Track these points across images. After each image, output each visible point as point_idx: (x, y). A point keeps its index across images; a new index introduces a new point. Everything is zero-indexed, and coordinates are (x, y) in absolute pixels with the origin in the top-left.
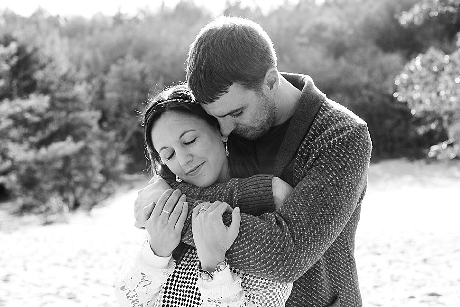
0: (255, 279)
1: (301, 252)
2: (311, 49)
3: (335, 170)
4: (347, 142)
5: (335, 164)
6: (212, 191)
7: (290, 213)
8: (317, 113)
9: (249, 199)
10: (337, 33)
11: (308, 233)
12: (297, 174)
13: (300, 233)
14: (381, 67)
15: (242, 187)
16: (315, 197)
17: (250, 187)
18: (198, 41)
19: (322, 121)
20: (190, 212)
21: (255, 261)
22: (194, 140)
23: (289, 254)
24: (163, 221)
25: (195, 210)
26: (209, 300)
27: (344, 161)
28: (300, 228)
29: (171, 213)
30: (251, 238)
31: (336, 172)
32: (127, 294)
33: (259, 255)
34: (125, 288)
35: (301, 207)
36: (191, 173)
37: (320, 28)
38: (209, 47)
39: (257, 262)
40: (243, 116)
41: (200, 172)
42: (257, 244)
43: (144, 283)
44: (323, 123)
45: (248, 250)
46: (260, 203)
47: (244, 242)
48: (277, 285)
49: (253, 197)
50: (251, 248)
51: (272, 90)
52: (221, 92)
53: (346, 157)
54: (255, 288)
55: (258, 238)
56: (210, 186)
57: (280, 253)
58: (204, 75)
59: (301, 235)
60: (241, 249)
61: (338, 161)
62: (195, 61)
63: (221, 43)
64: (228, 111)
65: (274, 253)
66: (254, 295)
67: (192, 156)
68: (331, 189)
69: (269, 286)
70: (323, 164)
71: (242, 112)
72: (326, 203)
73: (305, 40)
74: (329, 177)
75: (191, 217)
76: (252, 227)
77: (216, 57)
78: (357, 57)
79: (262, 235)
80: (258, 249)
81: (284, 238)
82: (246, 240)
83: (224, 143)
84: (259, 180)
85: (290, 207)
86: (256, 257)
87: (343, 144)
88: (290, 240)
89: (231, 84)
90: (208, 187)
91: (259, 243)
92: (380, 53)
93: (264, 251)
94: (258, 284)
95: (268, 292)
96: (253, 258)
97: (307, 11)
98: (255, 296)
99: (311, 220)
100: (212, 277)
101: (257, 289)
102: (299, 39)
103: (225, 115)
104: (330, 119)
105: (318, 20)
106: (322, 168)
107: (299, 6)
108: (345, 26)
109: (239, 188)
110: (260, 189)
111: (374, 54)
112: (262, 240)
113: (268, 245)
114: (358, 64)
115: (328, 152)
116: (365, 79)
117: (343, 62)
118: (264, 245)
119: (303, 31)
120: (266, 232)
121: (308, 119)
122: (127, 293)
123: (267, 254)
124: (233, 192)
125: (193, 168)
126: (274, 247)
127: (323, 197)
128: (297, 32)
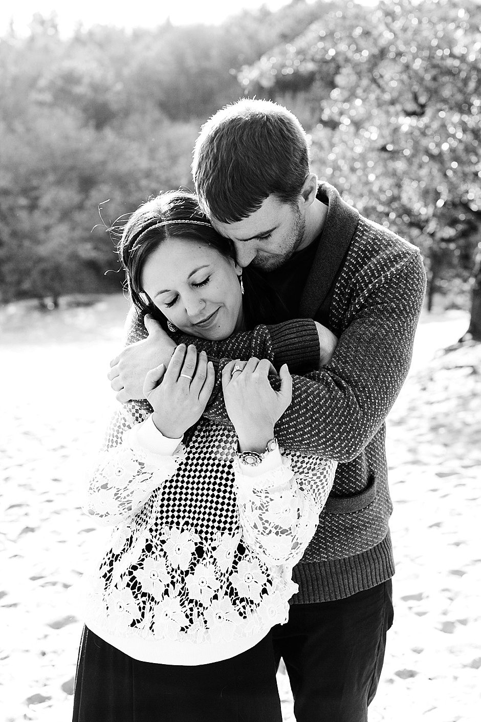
0: (301, 459)
1: (368, 420)
2: (59, 112)
3: (395, 311)
4: (406, 274)
5: (395, 303)
6: (234, 344)
7: (348, 370)
8: (355, 234)
9: (289, 353)
10: (96, 88)
11: (374, 395)
12: (337, 317)
13: (365, 395)
14: (169, 145)
15: (276, 337)
16: (377, 348)
17: (289, 336)
18: (216, 134)
19: (365, 246)
20: (218, 376)
21: (312, 435)
22: (207, 280)
23: (355, 423)
24: (183, 390)
25: (226, 372)
26: (253, 491)
27: (405, 300)
28: (364, 389)
29: (193, 377)
30: (307, 405)
31: (397, 314)
32: (116, 494)
33: (317, 427)
34: (109, 486)
35: (362, 362)
36: (203, 324)
37: (71, 79)
38: (235, 145)
39: (313, 436)
40: (270, 239)
41: (215, 322)
42: (315, 413)
43: (142, 477)
44: (367, 249)
45: (303, 422)
46: (303, 357)
47: (297, 411)
48: (326, 464)
49: (295, 350)
50: (307, 419)
51: (306, 203)
52: (254, 207)
53: (407, 294)
54: (301, 470)
55: (315, 405)
56: (229, 337)
57: (343, 423)
58: (233, 183)
59: (367, 398)
60: (292, 420)
61: (398, 299)
62: (215, 162)
63: (254, 139)
64: (256, 233)
65: (337, 424)
66: (301, 479)
67: (204, 301)
68: (393, 336)
69: (316, 466)
70: (379, 304)
71: (270, 235)
72: (390, 354)
73: (47, 97)
74: (390, 321)
75: (221, 382)
76: (305, 391)
77: (248, 157)
78: (131, 129)
79: (320, 400)
80: (317, 419)
81: (348, 403)
82: (300, 409)
83: (239, 277)
84: (299, 327)
85: (347, 362)
86: (313, 429)
87: (401, 276)
88: (355, 404)
89: (267, 196)
90: (227, 339)
91: (318, 411)
92: (166, 123)
93: (324, 421)
94: (304, 465)
95: (319, 474)
96: (310, 432)
97: (46, 50)
98: (303, 480)
99: (376, 377)
100: (261, 460)
101: (303, 472)
102: (35, 96)
103: (250, 239)
104: (375, 243)
105: (67, 65)
106: (379, 309)
107: (32, 39)
108: (110, 76)
109: (272, 338)
110: (304, 338)
111: (157, 123)
112: (321, 407)
113: (329, 413)
114: (132, 138)
115: (384, 287)
116: (144, 163)
117: (109, 134)
118: (324, 413)
119: (42, 83)
120: (324, 396)
121: (342, 243)
122: (115, 492)
123: (327, 425)
124: (265, 345)
125: (205, 318)
126: (336, 415)
127: (386, 347)
128: (32, 83)
